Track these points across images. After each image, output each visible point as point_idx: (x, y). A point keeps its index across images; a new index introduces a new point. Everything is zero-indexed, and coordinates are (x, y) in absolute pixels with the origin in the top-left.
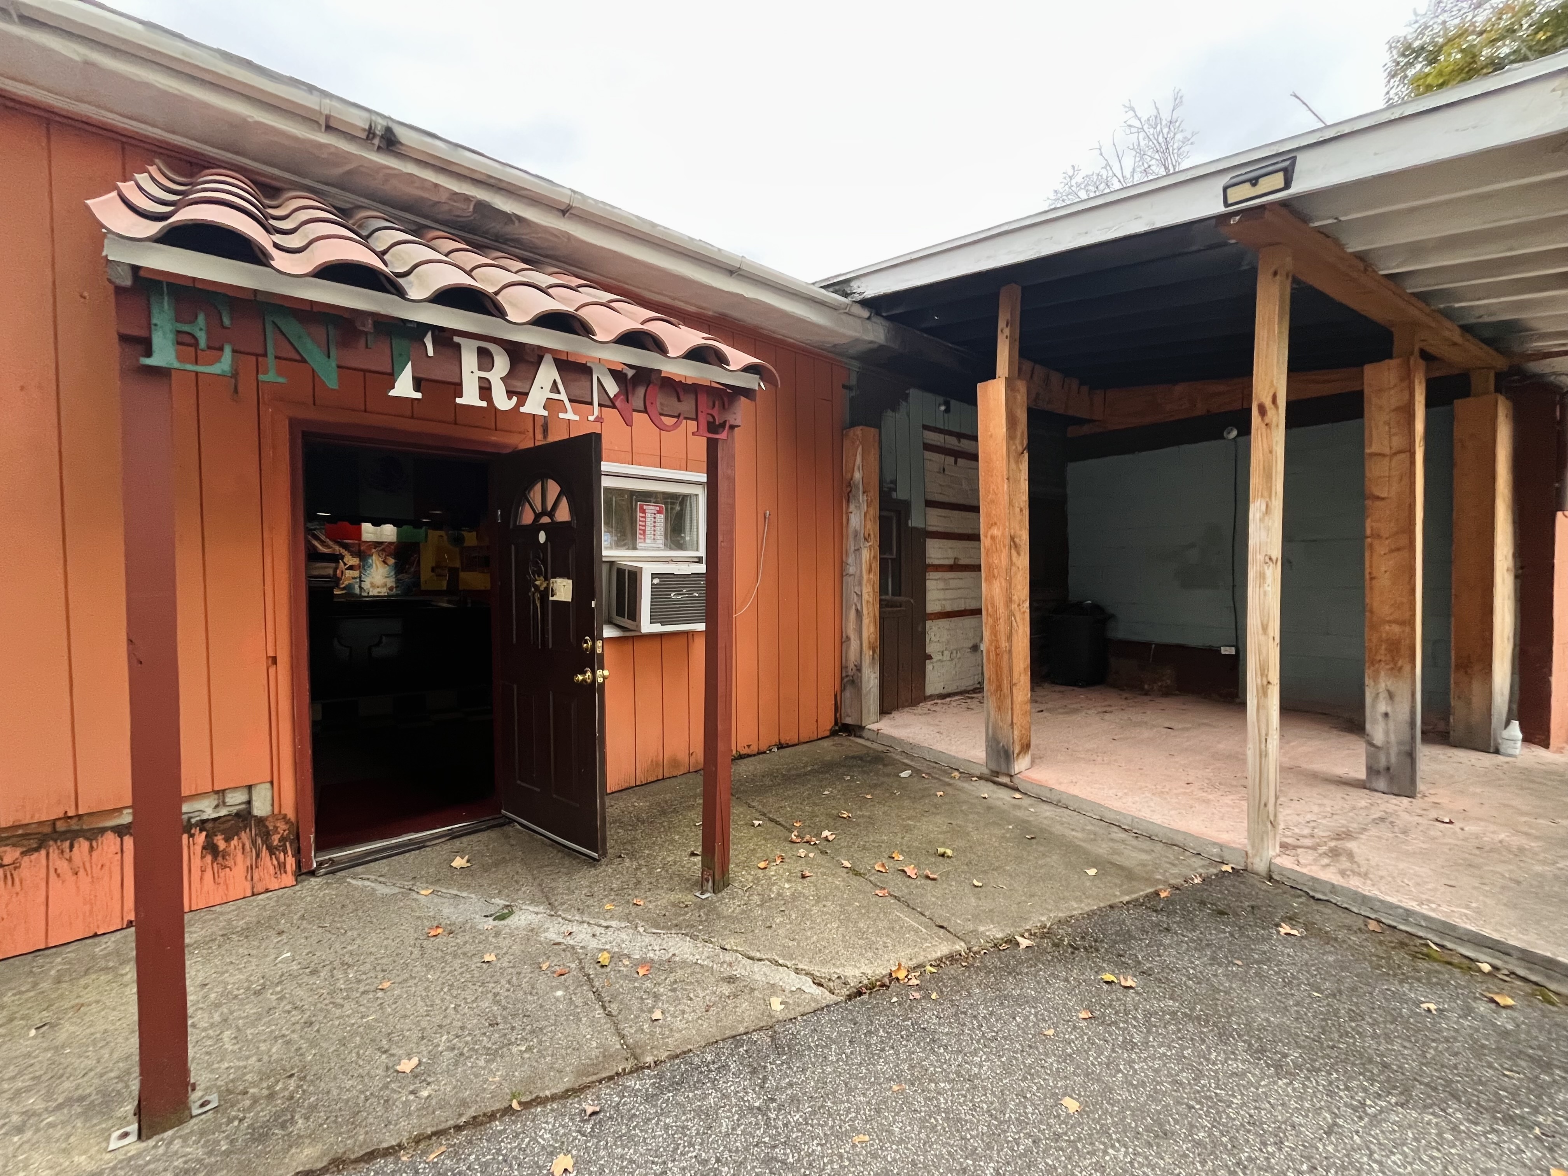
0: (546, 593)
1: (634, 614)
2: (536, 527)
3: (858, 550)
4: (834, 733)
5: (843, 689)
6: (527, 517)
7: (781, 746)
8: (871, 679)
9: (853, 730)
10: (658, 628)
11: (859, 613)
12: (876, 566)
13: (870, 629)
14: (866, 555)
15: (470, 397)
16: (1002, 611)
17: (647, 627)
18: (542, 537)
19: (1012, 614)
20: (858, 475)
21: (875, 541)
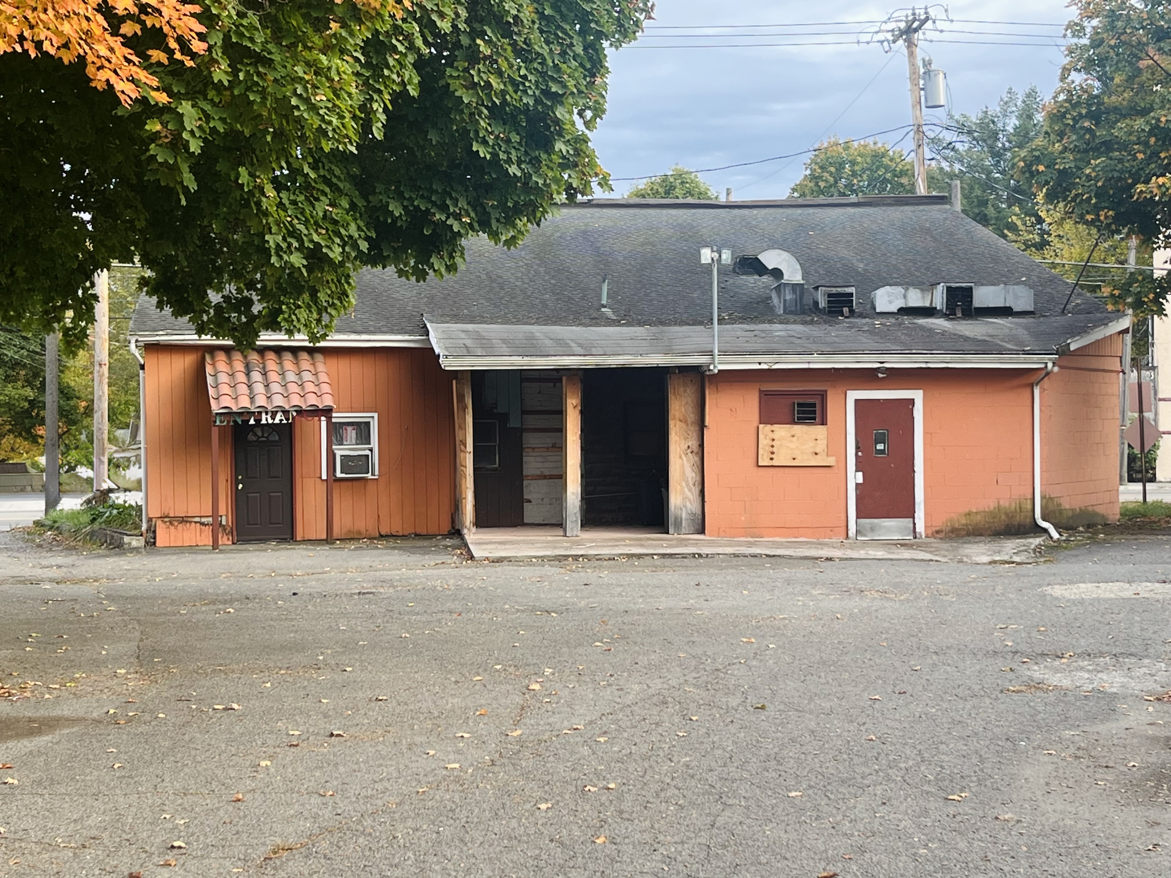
4: (450, 534)
9: (460, 532)
15: (264, 422)
17: (340, 475)
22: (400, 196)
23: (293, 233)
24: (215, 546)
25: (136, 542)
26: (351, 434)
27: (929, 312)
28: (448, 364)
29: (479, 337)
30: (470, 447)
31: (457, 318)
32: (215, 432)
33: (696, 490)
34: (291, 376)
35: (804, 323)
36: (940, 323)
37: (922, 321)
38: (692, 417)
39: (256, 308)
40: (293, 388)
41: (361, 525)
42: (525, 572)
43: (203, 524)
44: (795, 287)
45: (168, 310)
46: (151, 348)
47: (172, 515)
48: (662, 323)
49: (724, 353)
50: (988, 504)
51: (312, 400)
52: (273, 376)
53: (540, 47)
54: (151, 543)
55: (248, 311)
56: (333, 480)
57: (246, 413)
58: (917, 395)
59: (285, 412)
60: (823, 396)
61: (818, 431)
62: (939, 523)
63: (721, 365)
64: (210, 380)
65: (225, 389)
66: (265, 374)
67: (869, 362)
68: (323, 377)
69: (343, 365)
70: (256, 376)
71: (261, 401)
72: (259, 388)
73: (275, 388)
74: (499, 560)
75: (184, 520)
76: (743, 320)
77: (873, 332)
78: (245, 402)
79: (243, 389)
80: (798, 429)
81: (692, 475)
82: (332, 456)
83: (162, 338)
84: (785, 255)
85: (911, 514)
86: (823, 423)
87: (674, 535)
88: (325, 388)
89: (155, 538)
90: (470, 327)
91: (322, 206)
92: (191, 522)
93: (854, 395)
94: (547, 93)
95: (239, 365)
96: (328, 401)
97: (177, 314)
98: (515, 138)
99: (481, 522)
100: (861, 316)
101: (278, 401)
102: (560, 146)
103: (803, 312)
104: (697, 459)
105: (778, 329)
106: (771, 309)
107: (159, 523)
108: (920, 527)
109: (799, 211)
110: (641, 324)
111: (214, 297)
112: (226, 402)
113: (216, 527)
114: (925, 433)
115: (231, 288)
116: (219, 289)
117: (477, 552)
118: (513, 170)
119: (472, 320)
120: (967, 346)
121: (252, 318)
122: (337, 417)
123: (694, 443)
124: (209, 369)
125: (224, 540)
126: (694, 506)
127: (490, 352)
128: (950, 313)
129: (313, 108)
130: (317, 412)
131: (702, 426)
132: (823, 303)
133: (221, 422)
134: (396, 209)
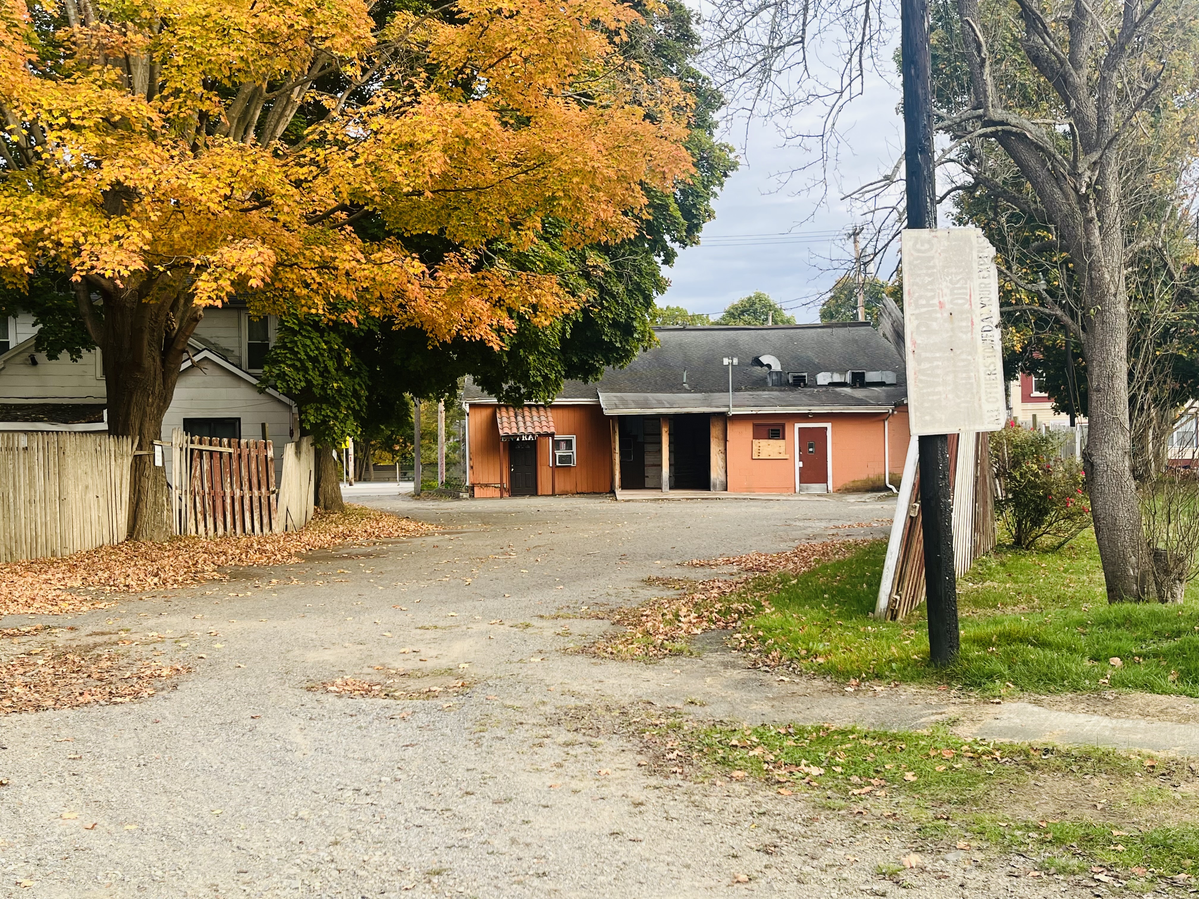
4: (610, 492)
9: (614, 491)
22: (576, 355)
23: (539, 370)
24: (501, 497)
25: (466, 495)
26: (563, 445)
27: (843, 384)
28: (606, 412)
29: (622, 400)
30: (617, 450)
31: (613, 390)
32: (501, 444)
33: (723, 470)
34: (535, 418)
35: (781, 391)
36: (848, 390)
37: (838, 389)
38: (721, 436)
39: (523, 391)
40: (537, 424)
41: (568, 489)
42: (637, 504)
43: (496, 487)
44: (777, 373)
45: (486, 392)
46: (472, 406)
47: (481, 483)
48: (712, 392)
49: (734, 406)
50: (863, 477)
51: (545, 429)
52: (528, 419)
53: (627, 301)
54: (472, 496)
55: (519, 393)
56: (555, 466)
57: (516, 436)
58: (828, 425)
59: (533, 435)
60: (783, 426)
61: (781, 442)
62: (839, 486)
63: (733, 411)
64: (499, 421)
65: (505, 424)
66: (523, 417)
67: (803, 410)
68: (550, 419)
69: (560, 413)
70: (520, 418)
71: (522, 430)
72: (521, 424)
73: (528, 424)
74: (629, 501)
75: (487, 485)
76: (752, 389)
77: (812, 395)
78: (515, 431)
79: (514, 425)
80: (771, 442)
81: (721, 463)
82: (554, 455)
83: (477, 401)
84: (773, 358)
85: (826, 482)
86: (784, 438)
87: (712, 491)
88: (551, 424)
89: (473, 493)
90: (618, 394)
91: (549, 359)
92: (490, 486)
93: (798, 426)
94: (629, 317)
95: (512, 414)
96: (552, 430)
97: (489, 394)
98: (618, 333)
99: (624, 487)
100: (810, 387)
101: (530, 430)
102: (636, 335)
103: (781, 385)
104: (723, 456)
105: (765, 394)
106: (766, 383)
107: (476, 487)
108: (830, 488)
109: (792, 331)
110: (701, 392)
111: (505, 387)
112: (506, 430)
113: (502, 489)
114: (833, 444)
115: (511, 383)
116: (507, 383)
117: (618, 497)
118: (618, 345)
119: (620, 391)
120: (851, 402)
121: (521, 395)
122: (557, 437)
123: (722, 448)
124: (498, 415)
125: (506, 495)
126: (723, 478)
127: (626, 406)
128: (853, 385)
129: (546, 336)
130: (547, 435)
131: (726, 440)
132: (791, 381)
133: (504, 440)
134: (575, 360)
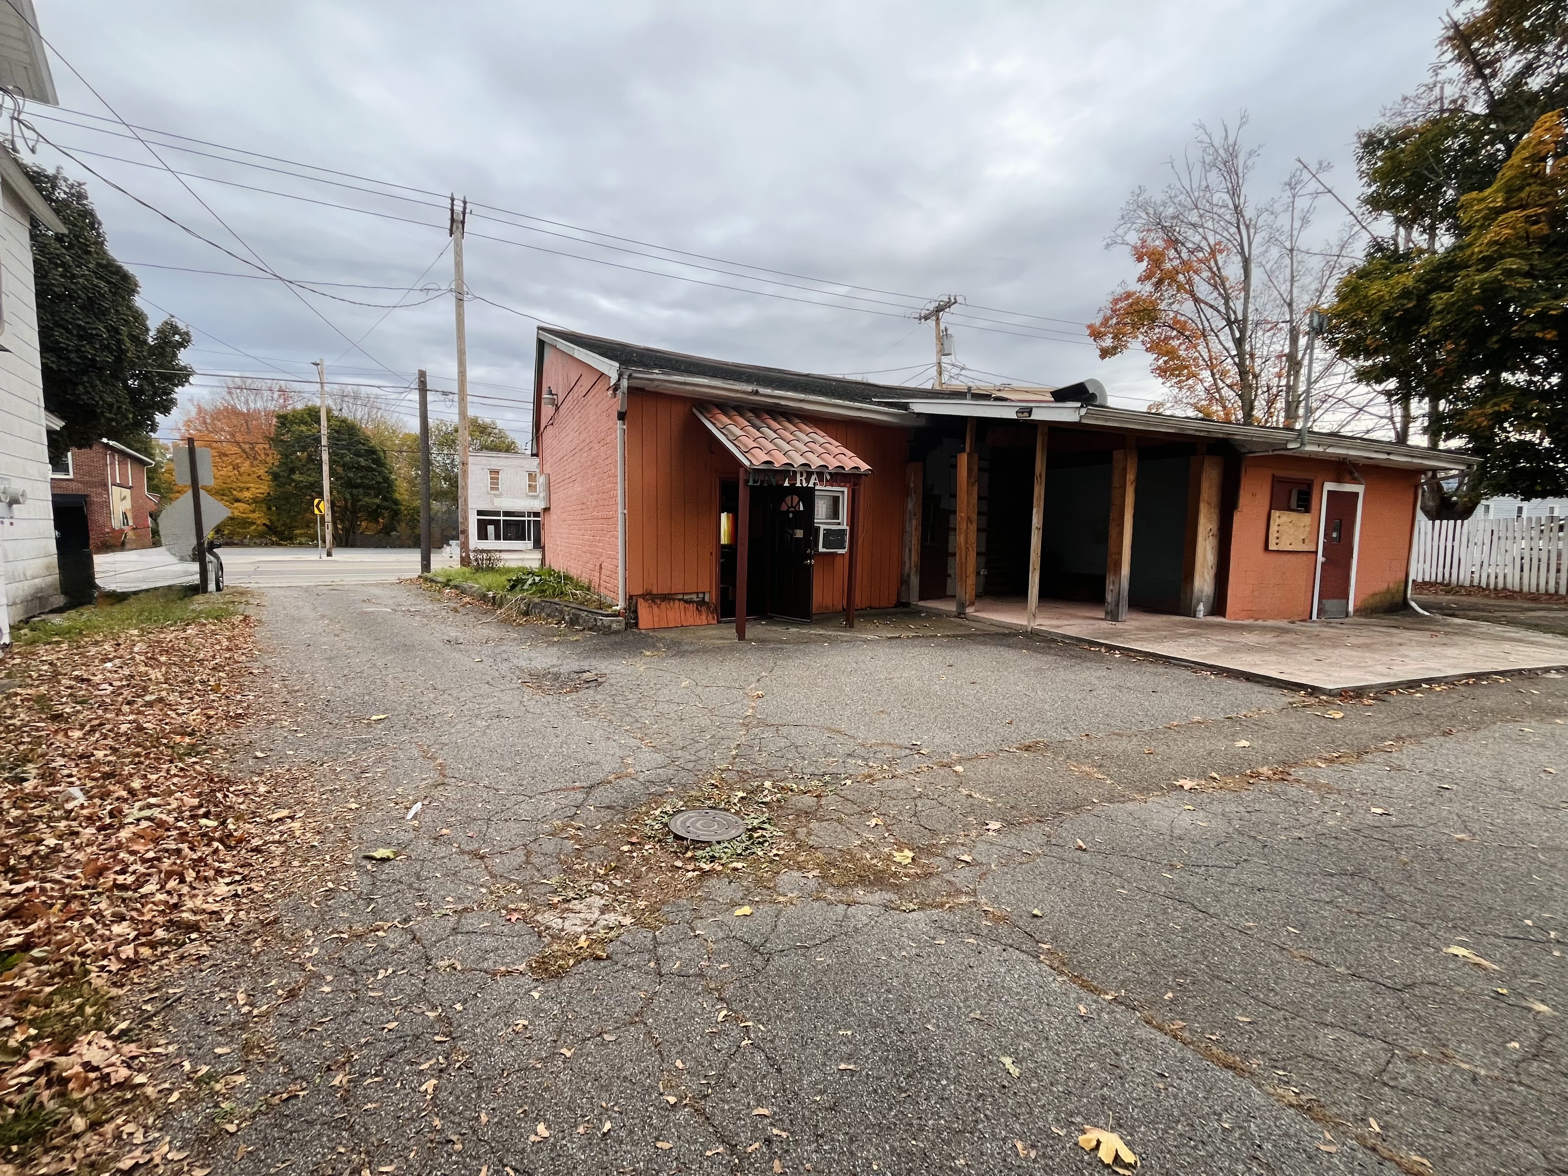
0: (792, 535)
1: (817, 545)
2: (788, 512)
3: (910, 520)
4: (896, 606)
5: (902, 585)
6: (784, 508)
7: (871, 608)
8: (915, 581)
9: (907, 605)
10: (825, 550)
11: (910, 550)
12: (920, 528)
13: (915, 557)
14: (914, 522)
15: (798, 485)
16: (964, 548)
17: (821, 549)
18: (791, 515)
19: (967, 548)
20: (912, 485)
21: (919, 515)
25: (617, 624)
33: (1213, 573)
34: (804, 437)
38: (1215, 500)
41: (829, 601)
43: (686, 602)
47: (654, 592)
50: (1383, 586)
51: (848, 462)
52: (787, 435)
54: (632, 625)
57: (787, 472)
58: (1360, 490)
59: (820, 475)
60: (1311, 485)
61: (1306, 518)
62: (1359, 604)
64: (720, 433)
65: (750, 442)
66: (775, 432)
70: (770, 433)
72: (785, 444)
75: (667, 598)
78: (791, 459)
81: (1211, 558)
85: (1347, 595)
86: (1309, 511)
89: (636, 618)
92: (674, 600)
93: (1327, 487)
95: (743, 420)
101: (816, 460)
104: (1216, 542)
107: (640, 601)
108: (1351, 608)
123: (1214, 526)
125: (710, 619)
126: (1209, 588)
133: (755, 482)
